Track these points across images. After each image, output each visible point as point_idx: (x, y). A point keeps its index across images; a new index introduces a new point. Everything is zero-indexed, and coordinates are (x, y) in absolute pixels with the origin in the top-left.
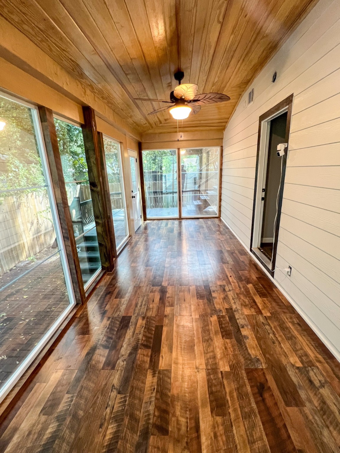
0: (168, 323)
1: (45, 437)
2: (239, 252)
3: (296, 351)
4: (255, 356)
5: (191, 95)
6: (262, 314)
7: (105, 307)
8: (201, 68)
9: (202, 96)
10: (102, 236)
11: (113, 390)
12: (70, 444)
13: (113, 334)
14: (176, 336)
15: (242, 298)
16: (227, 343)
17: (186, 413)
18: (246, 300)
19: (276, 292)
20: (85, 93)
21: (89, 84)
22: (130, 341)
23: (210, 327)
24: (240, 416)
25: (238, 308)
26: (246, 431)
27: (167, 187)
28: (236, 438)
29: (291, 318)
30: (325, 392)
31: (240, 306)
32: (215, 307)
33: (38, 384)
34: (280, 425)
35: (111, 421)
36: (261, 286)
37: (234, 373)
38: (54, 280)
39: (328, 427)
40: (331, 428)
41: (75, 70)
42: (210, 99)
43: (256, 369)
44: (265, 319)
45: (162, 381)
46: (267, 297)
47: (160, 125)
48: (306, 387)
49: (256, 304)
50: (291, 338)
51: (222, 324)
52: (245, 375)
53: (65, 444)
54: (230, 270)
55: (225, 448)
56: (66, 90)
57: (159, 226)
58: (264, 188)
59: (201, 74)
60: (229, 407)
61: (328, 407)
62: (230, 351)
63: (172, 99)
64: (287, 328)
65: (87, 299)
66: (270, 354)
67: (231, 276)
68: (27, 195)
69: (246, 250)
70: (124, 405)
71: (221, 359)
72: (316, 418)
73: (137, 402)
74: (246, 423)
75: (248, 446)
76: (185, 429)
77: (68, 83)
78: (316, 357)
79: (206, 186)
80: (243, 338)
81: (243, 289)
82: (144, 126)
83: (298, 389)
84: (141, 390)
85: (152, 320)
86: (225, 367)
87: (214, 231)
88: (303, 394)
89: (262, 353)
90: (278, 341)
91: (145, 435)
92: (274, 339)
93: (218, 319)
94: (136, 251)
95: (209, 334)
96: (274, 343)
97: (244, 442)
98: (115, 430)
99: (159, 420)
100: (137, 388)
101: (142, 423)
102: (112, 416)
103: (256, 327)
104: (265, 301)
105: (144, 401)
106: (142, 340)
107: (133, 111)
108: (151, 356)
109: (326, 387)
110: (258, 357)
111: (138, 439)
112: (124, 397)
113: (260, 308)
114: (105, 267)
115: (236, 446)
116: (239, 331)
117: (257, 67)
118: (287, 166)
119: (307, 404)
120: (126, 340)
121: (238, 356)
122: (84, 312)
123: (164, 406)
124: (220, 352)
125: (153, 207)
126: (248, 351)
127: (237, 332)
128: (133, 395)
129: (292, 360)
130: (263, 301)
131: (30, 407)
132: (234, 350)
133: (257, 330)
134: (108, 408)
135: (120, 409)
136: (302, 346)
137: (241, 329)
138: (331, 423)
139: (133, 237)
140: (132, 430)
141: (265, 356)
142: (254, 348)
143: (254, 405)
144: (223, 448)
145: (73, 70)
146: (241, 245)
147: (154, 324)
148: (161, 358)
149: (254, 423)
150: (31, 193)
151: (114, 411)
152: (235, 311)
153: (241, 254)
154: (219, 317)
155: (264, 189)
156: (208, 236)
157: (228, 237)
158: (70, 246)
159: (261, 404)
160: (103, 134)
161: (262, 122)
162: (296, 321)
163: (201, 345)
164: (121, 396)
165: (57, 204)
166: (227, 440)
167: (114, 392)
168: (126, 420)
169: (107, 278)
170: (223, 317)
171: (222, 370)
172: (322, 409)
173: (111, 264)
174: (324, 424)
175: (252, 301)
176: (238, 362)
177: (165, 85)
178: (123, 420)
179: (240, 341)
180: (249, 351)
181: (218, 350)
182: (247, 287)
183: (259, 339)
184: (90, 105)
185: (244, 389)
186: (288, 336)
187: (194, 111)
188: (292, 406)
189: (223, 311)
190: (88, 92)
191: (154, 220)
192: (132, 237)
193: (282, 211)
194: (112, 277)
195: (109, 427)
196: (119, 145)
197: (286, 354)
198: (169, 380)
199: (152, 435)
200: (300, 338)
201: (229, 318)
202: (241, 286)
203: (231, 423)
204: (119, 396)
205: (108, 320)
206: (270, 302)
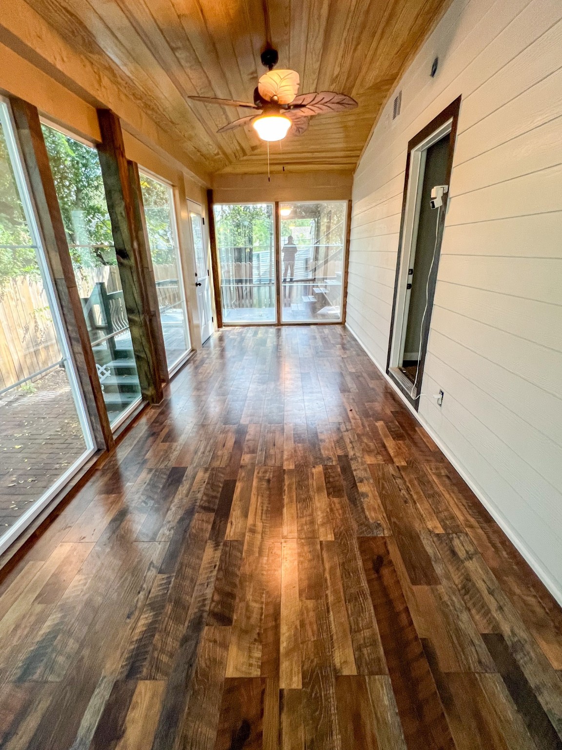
0: (244, 477)
1: (41, 632)
2: (369, 375)
3: (437, 513)
4: (374, 521)
5: (288, 92)
6: (392, 462)
7: (146, 454)
8: (308, 45)
9: (308, 99)
10: (142, 343)
11: (151, 568)
12: (80, 641)
13: (156, 493)
14: (256, 493)
15: (365, 440)
16: (334, 504)
17: (262, 597)
18: (371, 444)
19: (419, 432)
20: (100, 81)
21: (107, 65)
22: (182, 502)
23: (310, 481)
24: (343, 598)
25: (358, 454)
26: (349, 617)
27: (261, 274)
28: (333, 626)
29: (437, 469)
30: (472, 565)
31: (361, 452)
32: (321, 454)
33: (31, 563)
34: (400, 607)
35: (145, 610)
36: (397, 423)
37: (341, 543)
38: (66, 421)
39: (469, 610)
40: (474, 611)
41: (76, 34)
42: (323, 104)
43: (375, 538)
44: (397, 470)
45: (228, 555)
46: (404, 440)
47: (245, 158)
48: (446, 560)
49: (386, 450)
50: (433, 496)
51: (329, 477)
52: (356, 546)
53: (71, 641)
54: (352, 401)
55: (315, 639)
56: (60, 71)
57: (243, 335)
58: (412, 267)
59: (309, 56)
60: (327, 587)
61: (474, 585)
62: (338, 515)
63: (258, 102)
64: (429, 482)
65: (116, 443)
66: (397, 518)
67: (351, 410)
68: (14, 280)
69: (380, 372)
70: (167, 589)
71: (323, 524)
72: (454, 598)
73: (187, 583)
74: (349, 607)
75: (349, 636)
76: (259, 617)
77: (65, 59)
78: (467, 520)
79: (325, 273)
80: (359, 496)
81: (368, 429)
82: (216, 157)
83: (433, 563)
84: (194, 569)
85: (219, 472)
86: (327, 536)
87: (333, 344)
88: (439, 570)
89: (387, 515)
90: (413, 499)
91: (197, 625)
92: (407, 496)
93: (324, 470)
94: (201, 373)
95: (308, 491)
96: (406, 502)
97: (344, 631)
98: (150, 621)
99: (219, 607)
100: (188, 565)
101: (192, 611)
102: (147, 602)
103: (380, 481)
104: (401, 444)
105: (198, 582)
106: (202, 500)
107: (193, 128)
108: (214, 523)
109: (474, 559)
110: (379, 522)
111: (184, 632)
112: (168, 578)
113: (392, 454)
114: (147, 395)
115: (332, 637)
116: (355, 485)
117: (408, 50)
118: (445, 225)
119: (444, 582)
120: (176, 500)
121: (349, 520)
122: (110, 462)
123: (228, 589)
124: (321, 516)
125: (236, 306)
126: (365, 513)
127: (352, 488)
128: (182, 575)
129: (430, 525)
130: (397, 445)
131: (18, 593)
132: (344, 513)
133: (383, 484)
134: (141, 593)
135: (160, 593)
136: (448, 506)
137: (358, 484)
138: (474, 605)
139: (198, 352)
140: (176, 620)
141: (389, 519)
142: (374, 509)
143: (364, 584)
144: (312, 640)
145: (73, 32)
146: (373, 365)
147: (223, 477)
148: (229, 525)
149: (362, 607)
150: (22, 277)
151: (150, 596)
152: (352, 459)
153: (372, 378)
154: (326, 468)
155: (412, 270)
156: (321, 352)
157: (354, 353)
158: (82, 353)
159: (375, 583)
160: (139, 165)
161: (413, 152)
162: (443, 472)
163: (294, 506)
164: (163, 577)
165: (55, 281)
166: (318, 630)
167: (152, 571)
168: (169, 608)
169: (152, 413)
170: (332, 467)
171: (321, 539)
172: (464, 587)
173: (157, 391)
174: (464, 605)
175: (380, 445)
176: (348, 529)
177: (246, 77)
178: (163, 607)
179: (355, 499)
180: (367, 513)
181: (319, 513)
182: (375, 425)
183: (383, 497)
184: (111, 106)
185: (353, 564)
186: (430, 492)
187: (298, 130)
188: (421, 584)
189: (334, 459)
190: (106, 81)
191: (235, 326)
192: (196, 352)
193: (434, 303)
194: (159, 411)
195: (142, 617)
196: (171, 190)
197: (422, 516)
198: (239, 554)
199: (207, 625)
200: (447, 496)
201: (341, 469)
202: (366, 424)
203: (328, 608)
204: (160, 576)
205: (148, 473)
206: (407, 446)
